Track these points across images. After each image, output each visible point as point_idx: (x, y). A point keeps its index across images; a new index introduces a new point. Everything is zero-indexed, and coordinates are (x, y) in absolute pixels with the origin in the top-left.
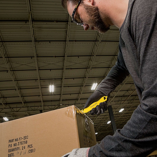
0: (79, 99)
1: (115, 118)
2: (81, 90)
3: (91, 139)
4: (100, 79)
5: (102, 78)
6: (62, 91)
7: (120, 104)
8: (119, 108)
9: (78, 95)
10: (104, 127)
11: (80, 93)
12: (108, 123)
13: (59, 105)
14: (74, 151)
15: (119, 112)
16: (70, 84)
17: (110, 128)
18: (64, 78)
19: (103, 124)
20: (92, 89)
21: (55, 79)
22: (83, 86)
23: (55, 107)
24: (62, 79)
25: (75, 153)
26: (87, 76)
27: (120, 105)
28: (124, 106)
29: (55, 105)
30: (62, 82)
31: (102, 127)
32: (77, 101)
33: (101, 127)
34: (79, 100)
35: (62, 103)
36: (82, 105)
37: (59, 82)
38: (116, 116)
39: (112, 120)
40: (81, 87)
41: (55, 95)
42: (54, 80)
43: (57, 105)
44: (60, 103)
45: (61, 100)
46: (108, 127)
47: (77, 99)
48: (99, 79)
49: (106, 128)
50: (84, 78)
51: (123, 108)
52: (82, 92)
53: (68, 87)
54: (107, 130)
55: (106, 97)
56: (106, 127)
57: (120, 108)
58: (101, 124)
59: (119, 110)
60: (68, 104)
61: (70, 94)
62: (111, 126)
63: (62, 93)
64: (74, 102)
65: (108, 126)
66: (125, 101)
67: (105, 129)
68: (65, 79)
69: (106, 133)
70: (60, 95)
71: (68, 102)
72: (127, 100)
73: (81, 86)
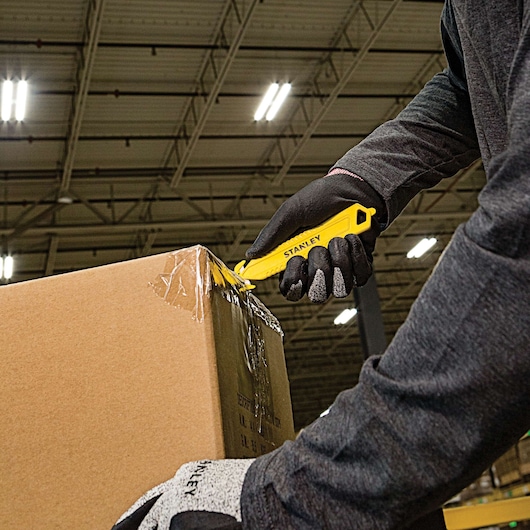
0: (180, 170)
1: (383, 292)
2: (191, 116)
3: (272, 415)
4: (310, 59)
5: (318, 54)
6: (79, 118)
7: (416, 212)
8: (409, 232)
9: (175, 147)
10: (315, 344)
11: (187, 137)
12: (337, 321)
13: (55, 202)
14: (182, 476)
15: (410, 255)
16: (127, 81)
17: (348, 350)
18: (95, 38)
19: (308, 323)
20: (258, 116)
21: (39, 44)
22: (205, 95)
23: (24, 213)
24: (81, 45)
25: (188, 489)
26: (232, 37)
27: (413, 217)
28: (434, 224)
29: (24, 203)
30: (81, 64)
31: (304, 345)
32: (163, 185)
33: (298, 345)
34: (177, 177)
35: (70, 193)
36: (196, 208)
37: (61, 65)
38: (391, 278)
39: (362, 305)
40: (196, 99)
41: (31, 139)
42: (34, 48)
43: (42, 202)
44: (57, 193)
45: (68, 172)
46: (340, 342)
47: (166, 172)
48: (304, 59)
49: (329, 352)
50: (215, 47)
51: (428, 236)
52: (197, 131)
53: (117, 93)
54: (334, 359)
55: (371, 212)
56: (327, 343)
57: (415, 237)
58: (300, 322)
59: (410, 248)
60: (108, 197)
61: (127, 139)
62: (358, 340)
63: (77, 132)
64: (147, 186)
65: (340, 337)
66: (447, 195)
67: (319, 352)
68: (100, 45)
69: (324, 379)
70: (65, 139)
71: (108, 187)
72: (455, 187)
73: (196, 94)
